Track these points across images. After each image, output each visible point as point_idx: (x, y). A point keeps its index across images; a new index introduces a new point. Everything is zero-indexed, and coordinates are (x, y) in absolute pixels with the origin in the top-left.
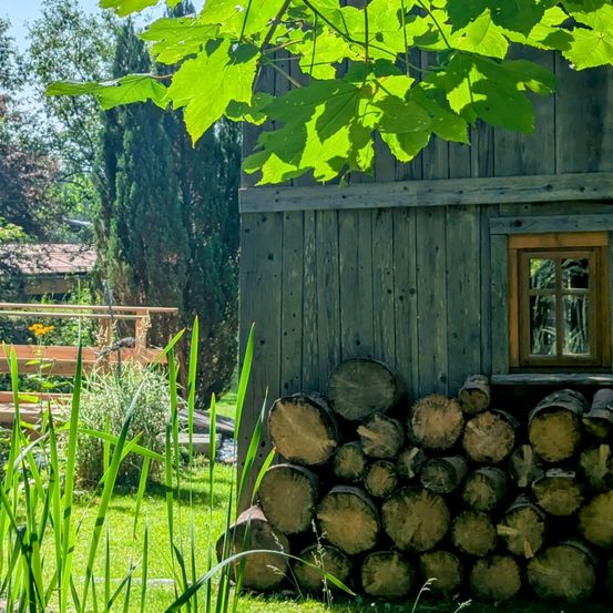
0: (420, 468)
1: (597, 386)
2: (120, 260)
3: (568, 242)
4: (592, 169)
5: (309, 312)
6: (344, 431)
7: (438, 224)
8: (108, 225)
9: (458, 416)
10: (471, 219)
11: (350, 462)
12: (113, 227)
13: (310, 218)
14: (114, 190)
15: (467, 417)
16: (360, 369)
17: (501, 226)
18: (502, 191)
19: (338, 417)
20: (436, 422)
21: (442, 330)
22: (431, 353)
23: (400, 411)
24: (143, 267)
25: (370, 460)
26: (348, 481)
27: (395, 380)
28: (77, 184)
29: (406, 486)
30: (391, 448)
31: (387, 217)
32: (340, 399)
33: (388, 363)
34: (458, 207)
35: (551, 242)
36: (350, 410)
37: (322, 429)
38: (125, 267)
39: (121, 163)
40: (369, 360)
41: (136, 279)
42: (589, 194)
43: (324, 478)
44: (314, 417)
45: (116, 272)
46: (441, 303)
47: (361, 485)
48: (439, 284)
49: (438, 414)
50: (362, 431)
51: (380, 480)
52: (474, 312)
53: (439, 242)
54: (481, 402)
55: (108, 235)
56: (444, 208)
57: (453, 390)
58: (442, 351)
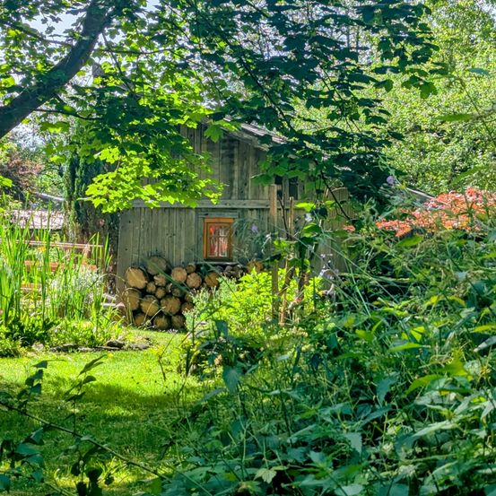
0: (172, 288)
1: (227, 265)
2: (76, 222)
3: (222, 221)
4: (230, 198)
5: (141, 240)
6: (150, 278)
7: (183, 213)
8: (70, 204)
9: (186, 274)
10: (193, 213)
11: (151, 287)
12: (73, 205)
13: (143, 210)
14: (74, 187)
15: (188, 274)
16: (156, 259)
17: (202, 215)
18: (203, 204)
19: (149, 274)
20: (179, 275)
21: (183, 247)
22: (179, 254)
23: (168, 272)
24: (87, 225)
25: (157, 287)
26: (151, 294)
27: (168, 262)
28: (48, 176)
29: (168, 295)
30: (164, 283)
31: (167, 211)
32: (149, 268)
33: (166, 257)
34: (189, 208)
35: (216, 220)
36: (152, 271)
37: (143, 278)
38: (78, 225)
39: (78, 173)
40: (159, 256)
41: (83, 231)
42: (228, 206)
43: (144, 293)
44: (141, 273)
45: (73, 228)
46: (183, 239)
47: (154, 295)
48: (183, 233)
49: (179, 273)
50: (155, 278)
51: (160, 293)
52: (193, 242)
53: (183, 219)
54: (192, 270)
55: (70, 209)
56: (185, 208)
57: (185, 266)
58: (183, 253)
